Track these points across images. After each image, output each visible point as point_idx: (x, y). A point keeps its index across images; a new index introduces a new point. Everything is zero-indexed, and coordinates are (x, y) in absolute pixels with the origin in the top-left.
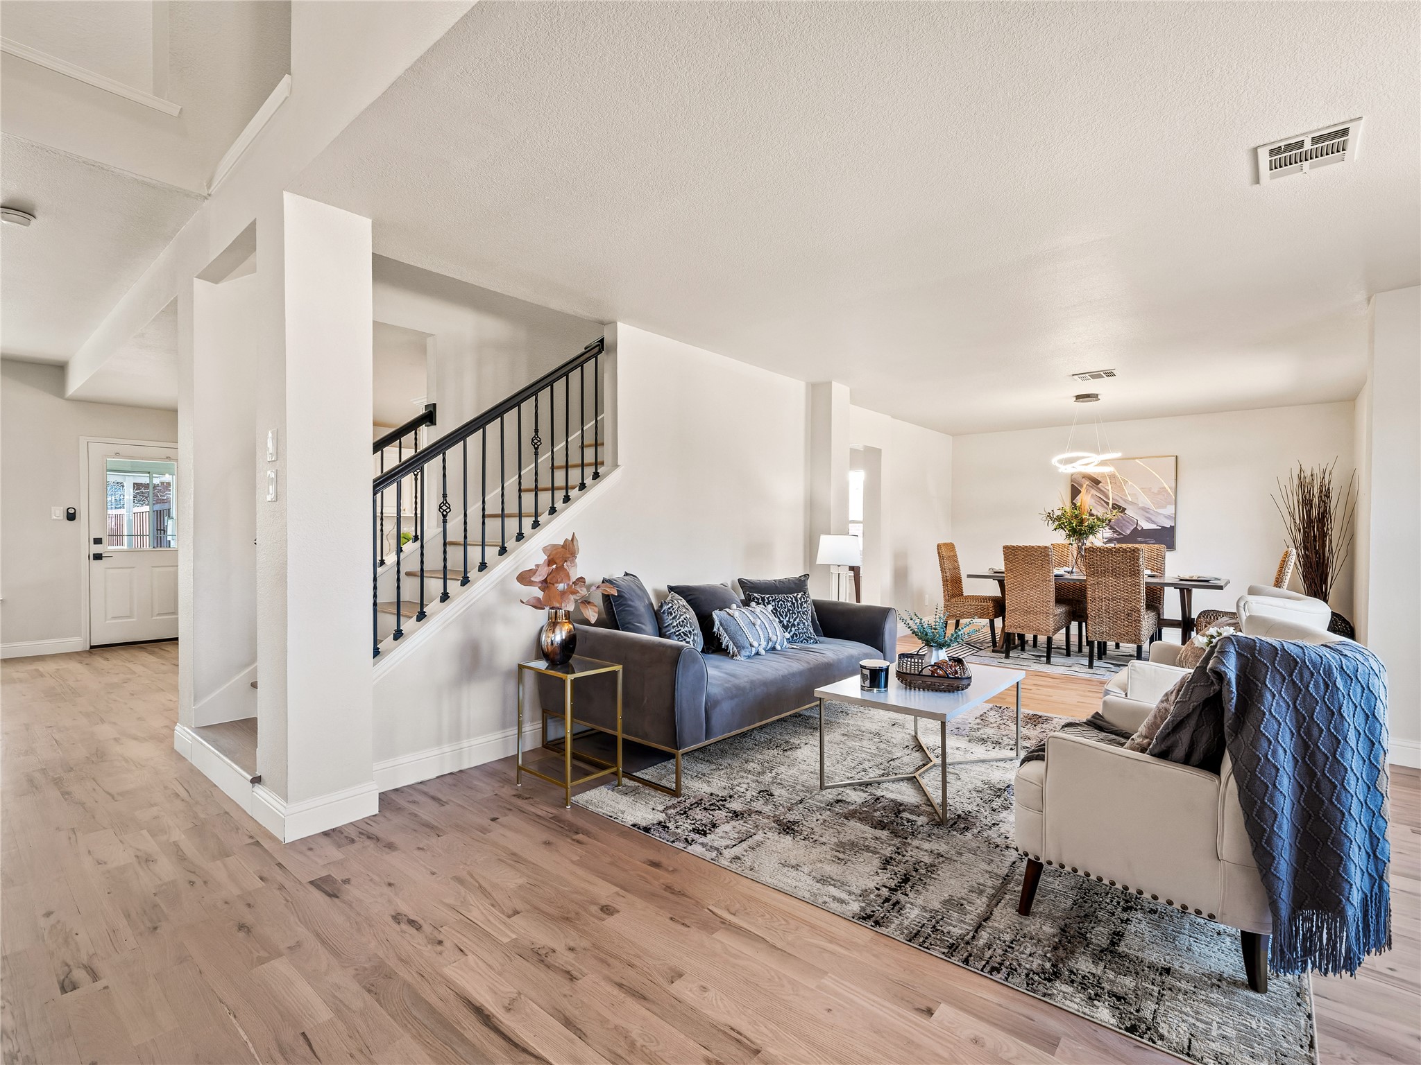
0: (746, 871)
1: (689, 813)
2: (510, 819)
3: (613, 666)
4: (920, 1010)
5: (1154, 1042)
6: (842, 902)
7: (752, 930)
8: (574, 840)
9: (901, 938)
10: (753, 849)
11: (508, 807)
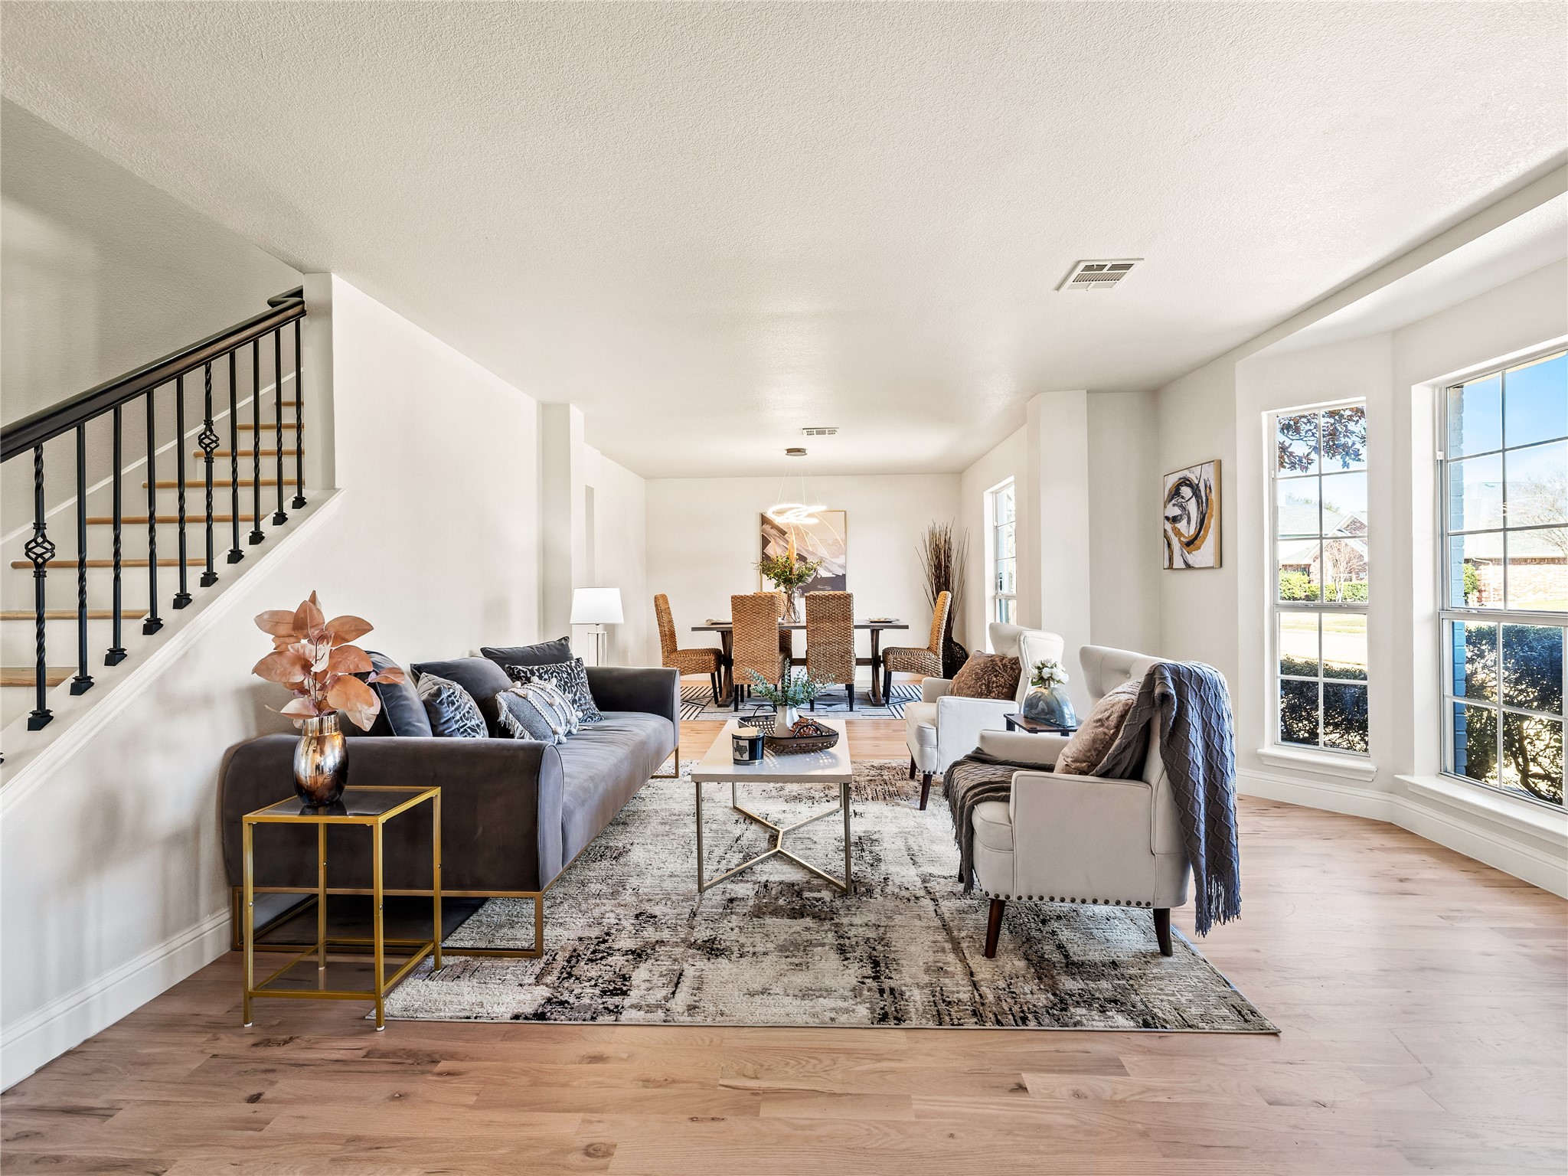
0: (718, 1019)
1: (575, 972)
2: (284, 1086)
3: (425, 791)
4: (1012, 1090)
5: (1166, 1028)
6: (847, 1011)
7: (794, 1087)
8: (440, 1074)
9: (931, 1025)
10: (698, 989)
11: (263, 1067)
